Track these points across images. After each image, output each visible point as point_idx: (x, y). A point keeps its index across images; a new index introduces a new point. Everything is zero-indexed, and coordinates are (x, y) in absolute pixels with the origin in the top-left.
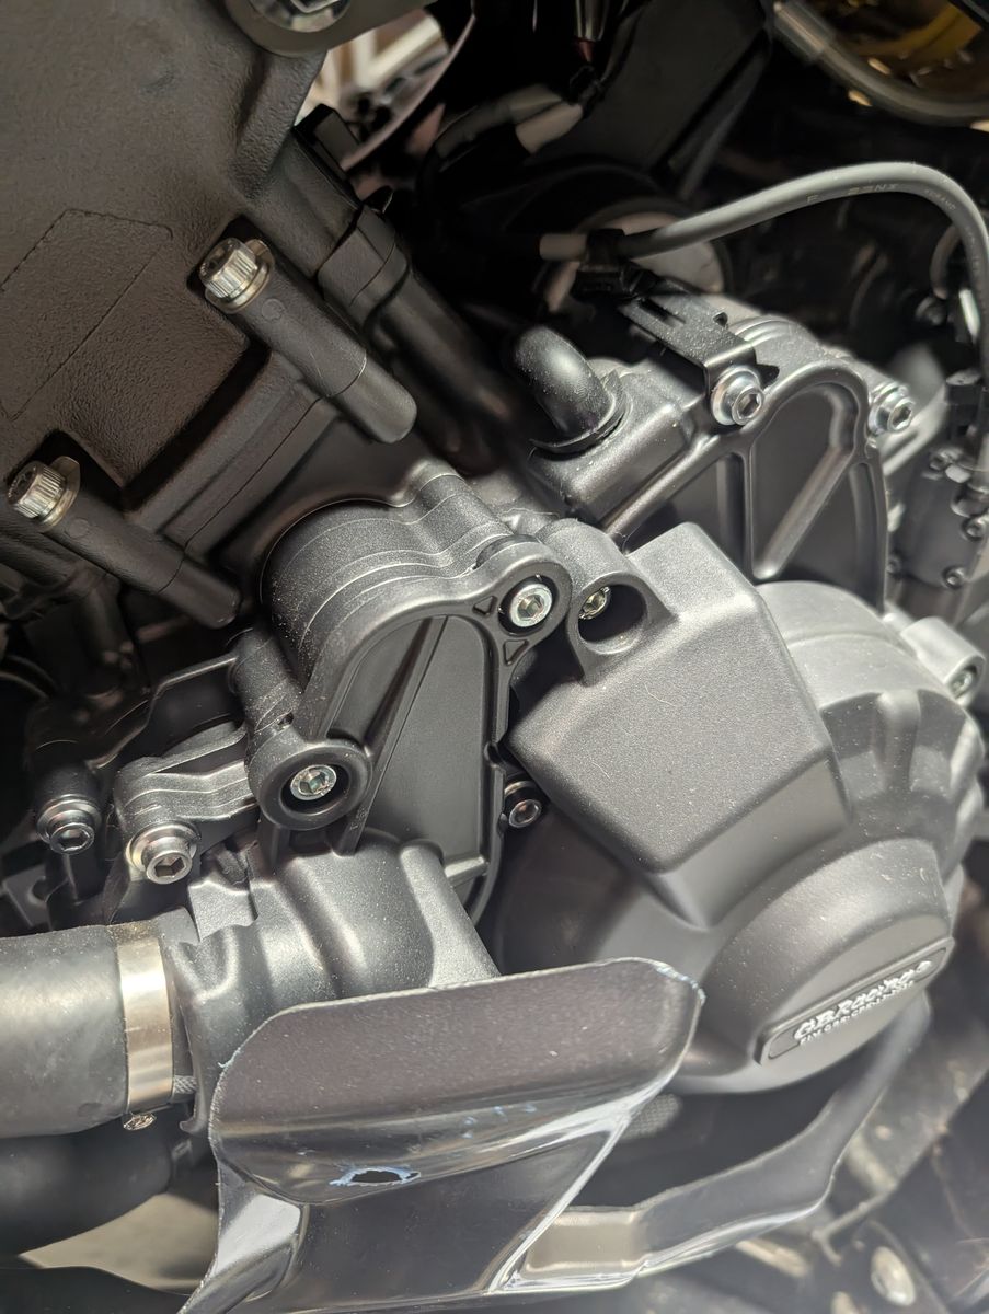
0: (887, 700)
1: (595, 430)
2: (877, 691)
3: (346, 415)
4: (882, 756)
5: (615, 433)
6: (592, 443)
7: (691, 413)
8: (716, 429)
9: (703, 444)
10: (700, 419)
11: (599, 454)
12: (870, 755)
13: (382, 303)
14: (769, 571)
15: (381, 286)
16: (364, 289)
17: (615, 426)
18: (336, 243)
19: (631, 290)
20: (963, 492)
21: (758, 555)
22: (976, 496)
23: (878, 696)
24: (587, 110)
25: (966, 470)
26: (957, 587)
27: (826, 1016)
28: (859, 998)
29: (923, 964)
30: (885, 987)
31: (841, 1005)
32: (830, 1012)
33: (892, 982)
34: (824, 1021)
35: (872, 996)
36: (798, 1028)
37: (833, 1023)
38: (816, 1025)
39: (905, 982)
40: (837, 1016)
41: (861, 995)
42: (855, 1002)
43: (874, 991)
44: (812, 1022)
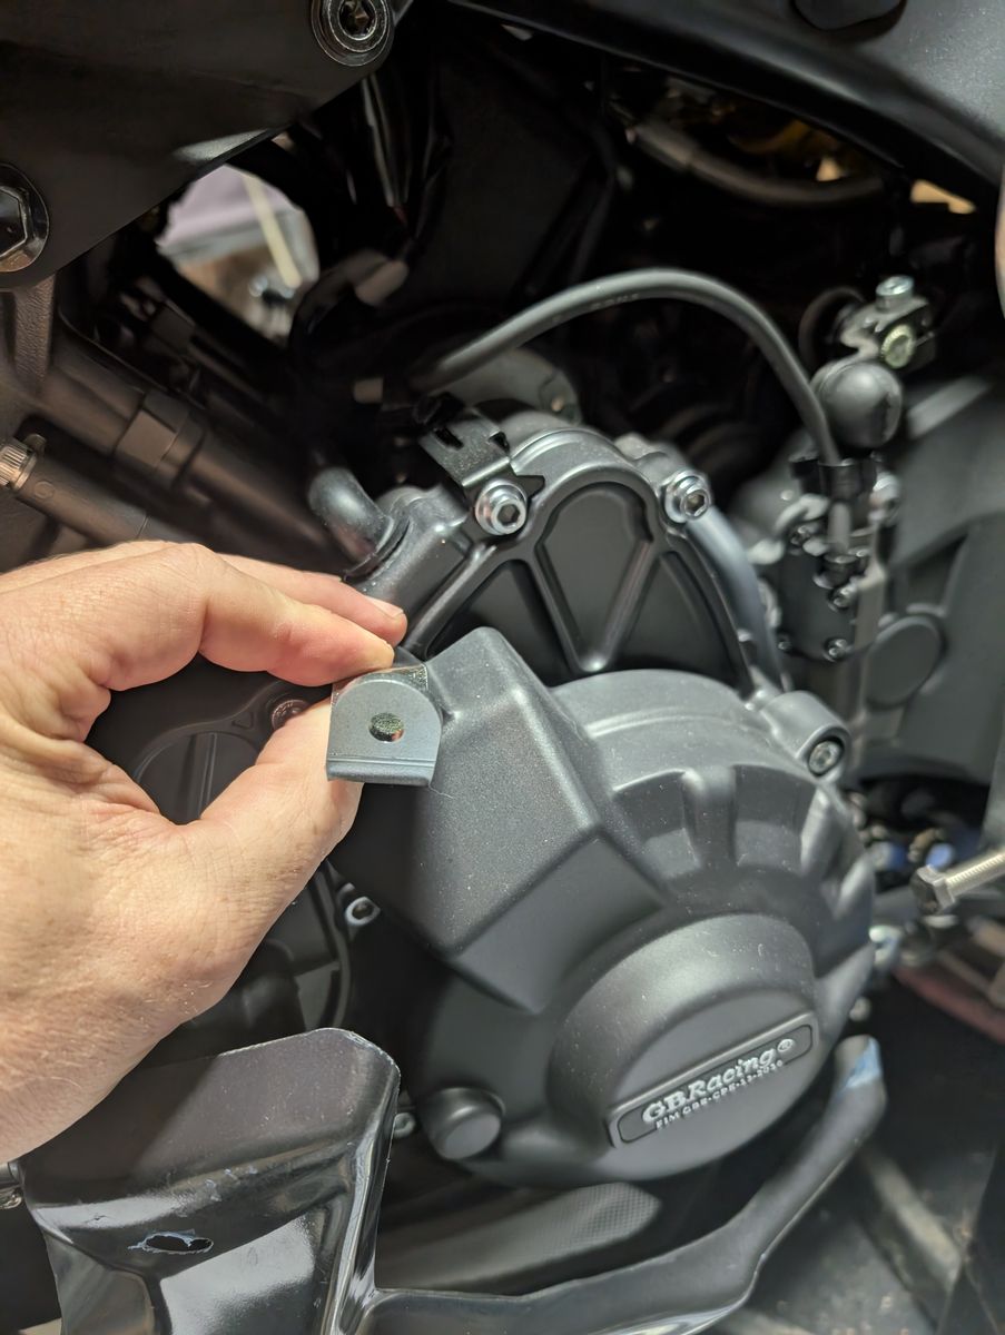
0: (692, 776)
1: (374, 554)
2: (680, 770)
4: (694, 835)
5: (396, 554)
7: (460, 530)
8: (490, 540)
9: (478, 557)
10: (471, 536)
12: (684, 832)
13: (185, 468)
14: (597, 664)
15: (180, 451)
16: (165, 457)
17: (395, 549)
18: (127, 423)
19: (426, 421)
20: (822, 564)
21: (585, 649)
22: (836, 568)
23: (681, 774)
24: (412, 262)
25: (825, 543)
26: (840, 659)
27: (675, 1098)
28: (713, 1079)
29: (784, 1042)
30: (743, 1069)
31: (692, 1087)
32: (679, 1094)
33: (751, 1062)
34: (677, 1104)
35: (729, 1077)
36: (644, 1110)
37: (690, 1105)
38: (667, 1107)
39: (769, 1061)
40: (692, 1098)
41: (715, 1075)
42: (710, 1083)
43: (730, 1071)
44: (659, 1104)
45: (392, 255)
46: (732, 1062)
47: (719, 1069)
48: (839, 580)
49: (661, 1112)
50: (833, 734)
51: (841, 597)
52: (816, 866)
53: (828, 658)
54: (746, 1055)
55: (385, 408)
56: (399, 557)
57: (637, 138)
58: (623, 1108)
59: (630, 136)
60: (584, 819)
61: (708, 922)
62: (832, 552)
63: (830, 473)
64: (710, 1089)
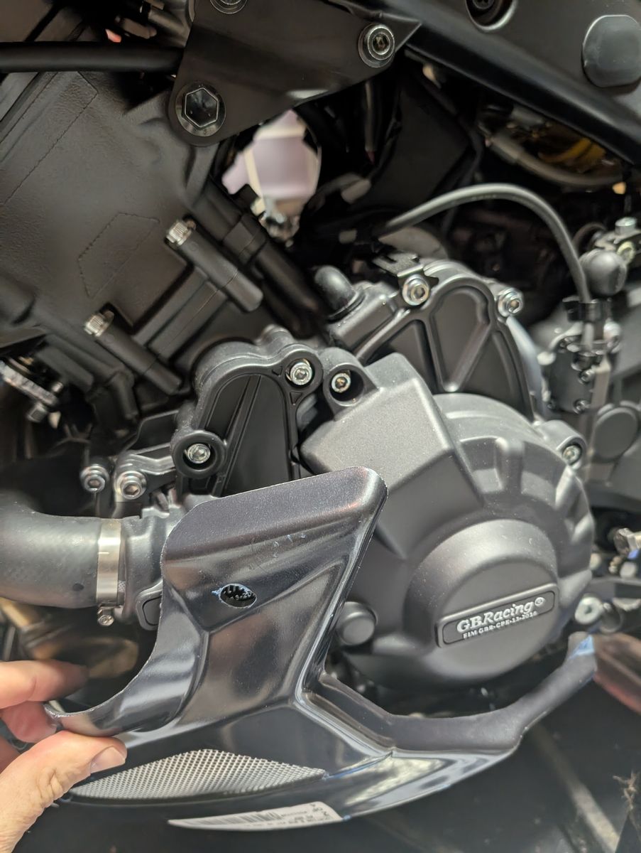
0: (502, 442)
1: (347, 307)
2: (495, 437)
3: (231, 298)
4: (501, 472)
5: (357, 309)
6: (346, 313)
7: (394, 299)
8: (408, 307)
9: (400, 315)
10: (399, 303)
11: (350, 318)
12: (495, 471)
13: (254, 255)
14: (453, 388)
15: (254, 247)
16: (246, 249)
17: (357, 306)
18: (231, 227)
19: (377, 252)
20: (577, 357)
21: (447, 379)
22: (584, 358)
23: (495, 439)
24: (373, 182)
25: (579, 346)
26: (582, 412)
27: (476, 620)
28: (498, 613)
29: (539, 599)
30: (515, 610)
31: (486, 614)
32: (479, 618)
33: (520, 607)
34: (476, 624)
35: (507, 614)
36: (458, 623)
37: (483, 627)
38: (471, 626)
39: (530, 610)
40: (485, 623)
41: (499, 611)
42: (496, 615)
43: (508, 610)
44: (467, 621)
45: (364, 176)
46: (508, 605)
47: (501, 607)
48: (585, 366)
49: (467, 627)
50: (577, 441)
51: (586, 376)
52: (563, 506)
53: (576, 412)
54: (518, 602)
55: (357, 244)
56: (359, 310)
57: (492, 145)
58: (447, 618)
59: (487, 143)
60: (445, 445)
61: (503, 521)
62: (583, 350)
63: (585, 307)
64: (496, 620)
